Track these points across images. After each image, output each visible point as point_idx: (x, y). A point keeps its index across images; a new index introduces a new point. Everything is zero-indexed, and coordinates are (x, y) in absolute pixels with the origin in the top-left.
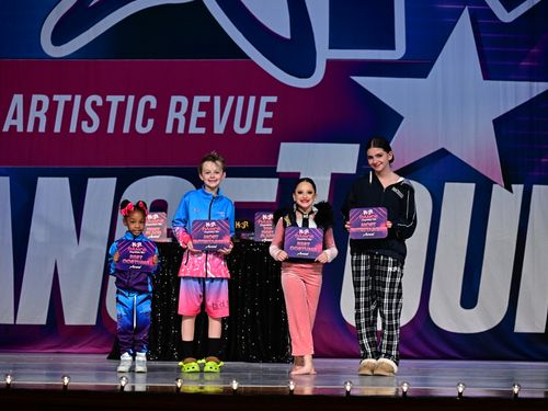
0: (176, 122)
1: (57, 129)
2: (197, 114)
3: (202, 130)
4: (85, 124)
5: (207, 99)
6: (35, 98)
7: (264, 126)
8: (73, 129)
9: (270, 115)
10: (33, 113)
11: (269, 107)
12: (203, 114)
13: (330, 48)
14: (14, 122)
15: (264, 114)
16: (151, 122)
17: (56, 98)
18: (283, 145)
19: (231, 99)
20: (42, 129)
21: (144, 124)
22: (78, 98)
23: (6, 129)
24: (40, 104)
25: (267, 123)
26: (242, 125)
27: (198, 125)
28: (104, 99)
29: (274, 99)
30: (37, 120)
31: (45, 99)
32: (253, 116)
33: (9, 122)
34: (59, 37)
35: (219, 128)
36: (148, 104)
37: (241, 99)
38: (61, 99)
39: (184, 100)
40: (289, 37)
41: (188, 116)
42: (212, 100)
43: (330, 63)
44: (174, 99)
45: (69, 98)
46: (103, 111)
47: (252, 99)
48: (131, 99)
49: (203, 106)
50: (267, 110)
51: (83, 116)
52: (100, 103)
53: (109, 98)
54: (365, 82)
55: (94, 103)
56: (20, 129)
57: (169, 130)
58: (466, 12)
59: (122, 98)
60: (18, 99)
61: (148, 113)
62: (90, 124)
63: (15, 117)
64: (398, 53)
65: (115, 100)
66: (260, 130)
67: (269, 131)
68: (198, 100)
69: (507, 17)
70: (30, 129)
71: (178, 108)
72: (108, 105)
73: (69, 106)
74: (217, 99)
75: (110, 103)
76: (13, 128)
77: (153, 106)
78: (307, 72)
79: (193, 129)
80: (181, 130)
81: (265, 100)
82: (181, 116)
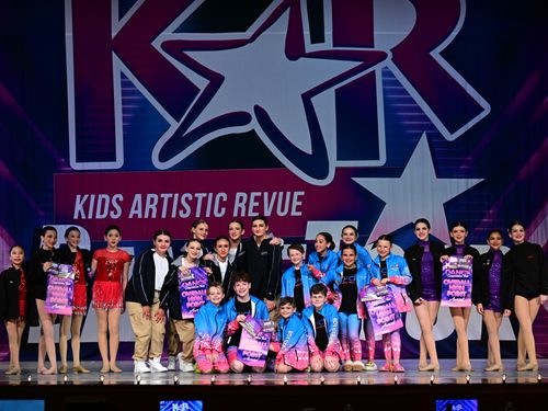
0: (240, 208)
1: (164, 216)
2: (253, 204)
3: (257, 214)
4: (181, 212)
5: (259, 194)
6: (149, 196)
7: (297, 211)
8: (174, 216)
9: (300, 203)
10: (148, 206)
11: (299, 198)
12: (257, 204)
13: (338, 159)
14: (136, 212)
15: (296, 203)
16: (223, 210)
17: (162, 196)
18: (309, 222)
19: (275, 194)
20: (154, 216)
21: (220, 211)
22: (177, 195)
23: (131, 216)
24: (152, 200)
25: (298, 209)
26: (282, 210)
27: (254, 211)
28: (193, 195)
29: (302, 193)
30: (151, 210)
31: (156, 197)
32: (289, 204)
33: (133, 212)
34: (164, 157)
35: (267, 213)
36: (221, 198)
37: (281, 194)
38: (166, 196)
39: (245, 195)
40: (311, 153)
41: (247, 205)
42: (263, 195)
43: (338, 169)
44: (238, 195)
45: (171, 195)
46: (193, 204)
47: (289, 194)
48: (211, 195)
49: (256, 199)
50: (298, 200)
51: (180, 207)
52: (191, 198)
53: (196, 195)
54: (361, 181)
55: (187, 199)
56: (140, 216)
57: (235, 215)
58: (424, 135)
59: (205, 195)
60: (138, 197)
61: (222, 204)
62: (185, 212)
63: (136, 209)
64: (382, 162)
65: (200, 196)
66: (294, 213)
67: (300, 214)
68: (253, 195)
69: (450, 137)
70: (146, 216)
71: (241, 201)
72: (196, 199)
73: (171, 201)
74: (266, 194)
75: (197, 198)
76: (135, 215)
77: (225, 199)
78: (323, 176)
79: (251, 214)
80: (243, 214)
81: (296, 194)
82: (243, 205)
